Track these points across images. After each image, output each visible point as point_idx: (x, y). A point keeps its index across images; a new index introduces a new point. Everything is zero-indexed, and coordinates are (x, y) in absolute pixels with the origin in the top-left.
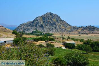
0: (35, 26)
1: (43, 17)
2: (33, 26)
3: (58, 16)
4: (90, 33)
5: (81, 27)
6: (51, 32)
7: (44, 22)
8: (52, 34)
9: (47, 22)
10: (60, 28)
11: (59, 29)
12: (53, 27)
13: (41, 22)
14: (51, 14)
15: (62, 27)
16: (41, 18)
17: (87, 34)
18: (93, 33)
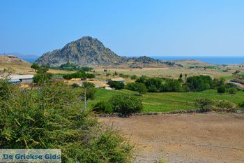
0: (65, 57)
1: (77, 44)
2: (63, 57)
3: (99, 42)
4: (145, 66)
5: (133, 58)
6: (90, 66)
7: (79, 50)
8: (91, 69)
9: (83, 51)
10: (103, 59)
11: (101, 61)
12: (93, 59)
13: (74, 50)
14: (90, 39)
15: (105, 58)
16: (75, 45)
17: (141, 68)
18: (148, 67)
